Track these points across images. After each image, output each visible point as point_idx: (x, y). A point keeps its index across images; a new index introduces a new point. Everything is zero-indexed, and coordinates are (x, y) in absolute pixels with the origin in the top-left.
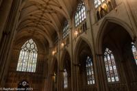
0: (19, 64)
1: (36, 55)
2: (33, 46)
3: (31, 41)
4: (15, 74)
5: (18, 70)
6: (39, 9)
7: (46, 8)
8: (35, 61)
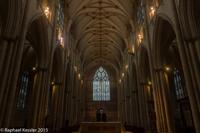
1: (108, 83)
3: (101, 69)
5: (94, 99)
6: (94, 18)
7: (101, 14)
8: (108, 89)
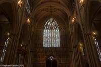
0: (44, 41)
1: (58, 31)
2: (53, 23)
3: (51, 19)
4: (41, 50)
5: (44, 46)
8: (58, 36)
